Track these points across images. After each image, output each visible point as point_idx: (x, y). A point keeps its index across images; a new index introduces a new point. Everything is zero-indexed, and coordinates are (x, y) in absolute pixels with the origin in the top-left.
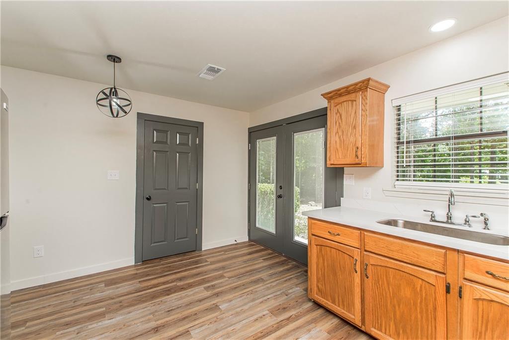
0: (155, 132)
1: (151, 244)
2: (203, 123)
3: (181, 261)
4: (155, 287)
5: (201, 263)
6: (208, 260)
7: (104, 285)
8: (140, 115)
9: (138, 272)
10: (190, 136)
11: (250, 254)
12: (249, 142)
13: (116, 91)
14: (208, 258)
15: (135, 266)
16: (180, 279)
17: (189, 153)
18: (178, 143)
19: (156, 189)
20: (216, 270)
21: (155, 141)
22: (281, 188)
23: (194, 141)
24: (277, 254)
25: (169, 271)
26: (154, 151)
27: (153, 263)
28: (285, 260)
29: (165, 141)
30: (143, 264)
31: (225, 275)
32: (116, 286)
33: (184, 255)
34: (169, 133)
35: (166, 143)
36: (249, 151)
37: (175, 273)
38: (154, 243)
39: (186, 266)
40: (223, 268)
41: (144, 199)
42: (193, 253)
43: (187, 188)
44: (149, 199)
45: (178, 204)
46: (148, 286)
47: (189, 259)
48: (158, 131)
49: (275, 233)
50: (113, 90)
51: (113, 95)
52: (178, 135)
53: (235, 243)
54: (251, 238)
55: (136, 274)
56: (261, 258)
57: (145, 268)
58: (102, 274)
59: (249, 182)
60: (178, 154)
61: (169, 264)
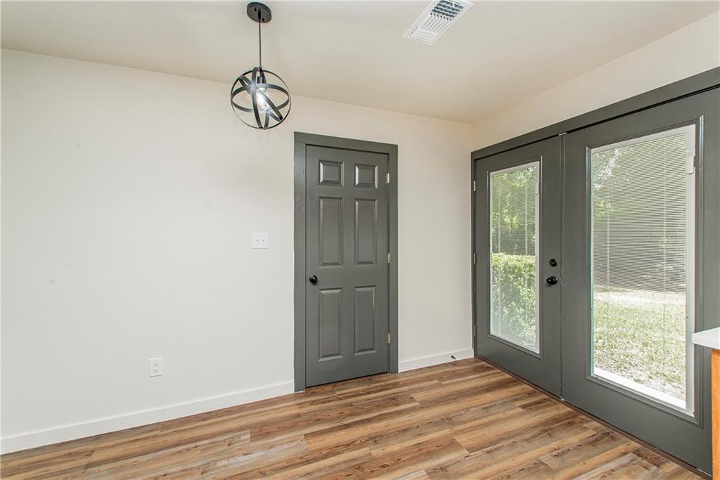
0: (321, 165)
1: (319, 359)
2: (396, 146)
3: (368, 393)
4: (334, 454)
5: (404, 403)
6: (414, 396)
7: (248, 436)
8: (298, 136)
9: (302, 411)
10: (376, 169)
11: (489, 389)
12: (474, 178)
13: (263, 76)
14: (414, 391)
15: (295, 397)
16: (375, 439)
17: (375, 200)
18: (357, 183)
19: (325, 264)
20: (436, 423)
21: (321, 180)
22: (553, 263)
23: (382, 178)
24: (546, 397)
25: (351, 415)
26: (321, 197)
27: (323, 394)
28: (570, 413)
29: (337, 180)
30: (306, 395)
31: (459, 439)
32: (267, 441)
33: (371, 381)
34: (343, 165)
35: (338, 183)
36: (474, 195)
37: (363, 422)
38: (324, 357)
39: (379, 407)
40: (448, 420)
41: (308, 281)
42: (384, 377)
43: (371, 263)
44: (314, 281)
45: (358, 289)
46: (320, 450)
47: (381, 391)
48: (325, 162)
49: (538, 352)
50: (258, 74)
51: (258, 82)
52: (357, 168)
53: (452, 360)
54: (479, 353)
55: (299, 416)
56: (518, 404)
57: (312, 403)
58: (247, 410)
59: (474, 250)
60: (357, 203)
61: (348, 397)
